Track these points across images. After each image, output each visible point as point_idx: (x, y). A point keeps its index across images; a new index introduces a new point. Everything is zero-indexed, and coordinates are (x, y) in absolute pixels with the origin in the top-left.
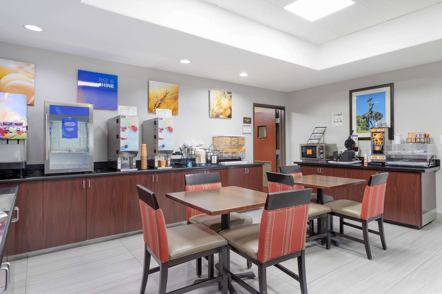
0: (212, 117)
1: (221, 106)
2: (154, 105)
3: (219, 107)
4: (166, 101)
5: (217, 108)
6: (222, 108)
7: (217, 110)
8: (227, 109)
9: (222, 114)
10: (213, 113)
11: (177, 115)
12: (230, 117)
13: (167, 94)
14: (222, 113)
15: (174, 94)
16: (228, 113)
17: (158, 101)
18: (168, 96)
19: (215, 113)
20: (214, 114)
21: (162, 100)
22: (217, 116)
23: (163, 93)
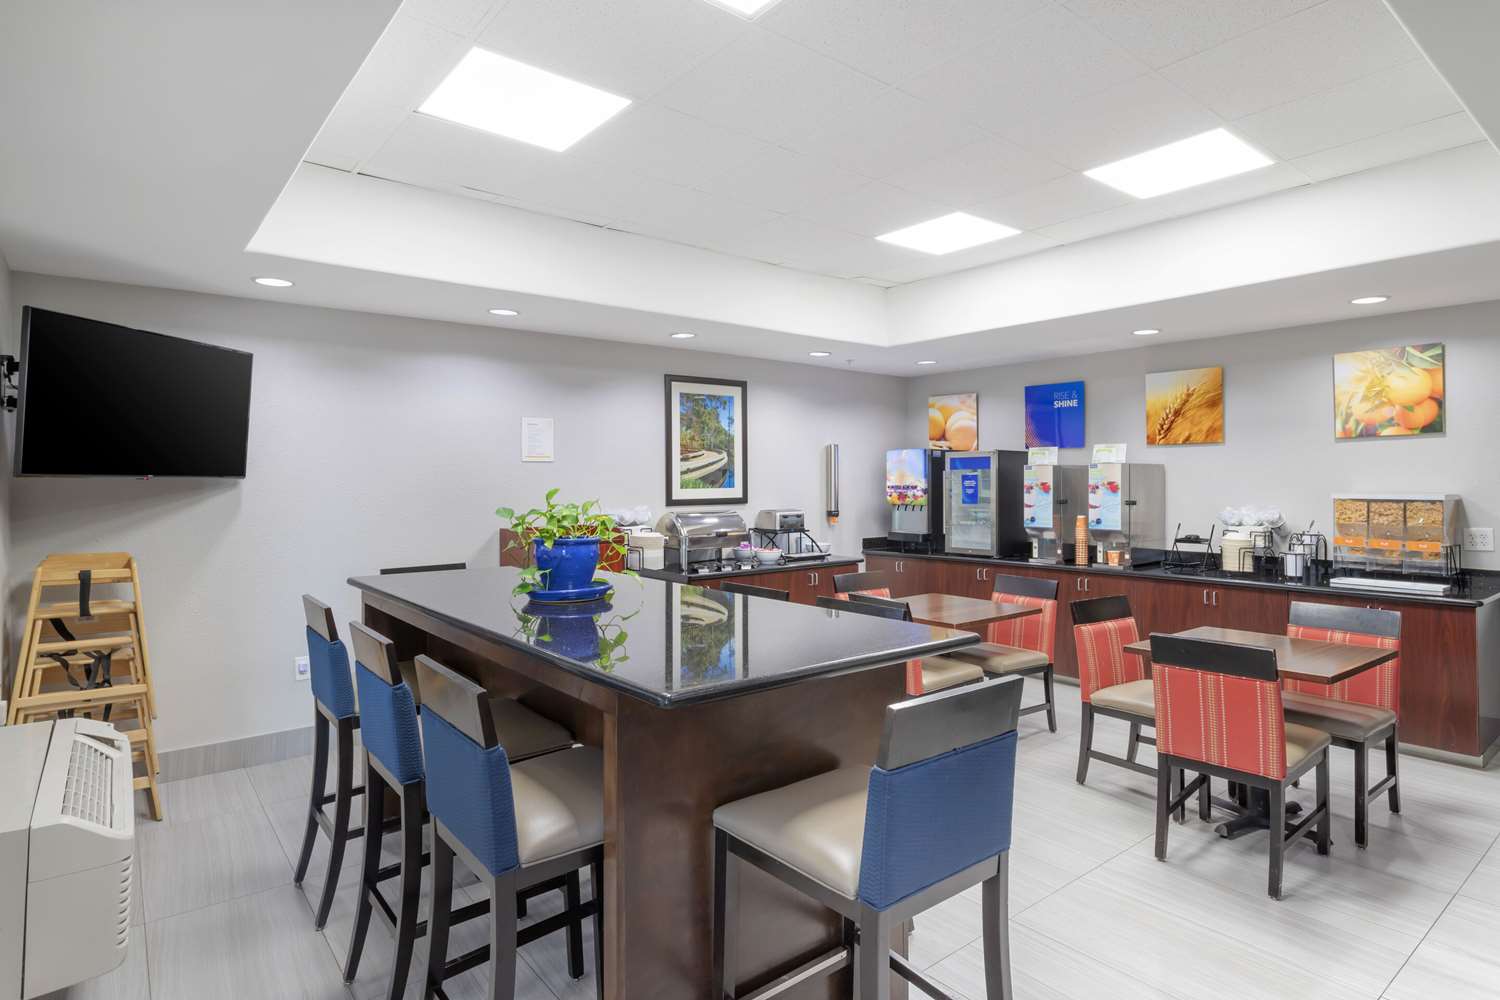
0: (1346, 438)
1: (1385, 400)
2: (1159, 427)
3: (1377, 402)
4: (1188, 414)
5: (1367, 406)
6: (1391, 403)
7: (1367, 412)
8: (1419, 403)
9: (1390, 422)
10: (1351, 424)
11: (1223, 442)
12: (1434, 427)
13: (1189, 395)
14: (1392, 419)
15: (1209, 392)
16: (1425, 413)
17: (1167, 415)
18: (1194, 401)
19: (1358, 423)
20: (1353, 428)
21: (1177, 413)
22: (1369, 433)
23: (1179, 395)
